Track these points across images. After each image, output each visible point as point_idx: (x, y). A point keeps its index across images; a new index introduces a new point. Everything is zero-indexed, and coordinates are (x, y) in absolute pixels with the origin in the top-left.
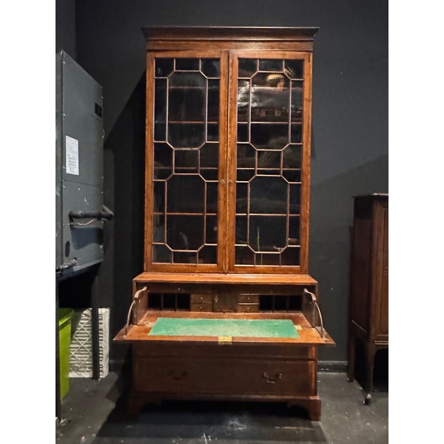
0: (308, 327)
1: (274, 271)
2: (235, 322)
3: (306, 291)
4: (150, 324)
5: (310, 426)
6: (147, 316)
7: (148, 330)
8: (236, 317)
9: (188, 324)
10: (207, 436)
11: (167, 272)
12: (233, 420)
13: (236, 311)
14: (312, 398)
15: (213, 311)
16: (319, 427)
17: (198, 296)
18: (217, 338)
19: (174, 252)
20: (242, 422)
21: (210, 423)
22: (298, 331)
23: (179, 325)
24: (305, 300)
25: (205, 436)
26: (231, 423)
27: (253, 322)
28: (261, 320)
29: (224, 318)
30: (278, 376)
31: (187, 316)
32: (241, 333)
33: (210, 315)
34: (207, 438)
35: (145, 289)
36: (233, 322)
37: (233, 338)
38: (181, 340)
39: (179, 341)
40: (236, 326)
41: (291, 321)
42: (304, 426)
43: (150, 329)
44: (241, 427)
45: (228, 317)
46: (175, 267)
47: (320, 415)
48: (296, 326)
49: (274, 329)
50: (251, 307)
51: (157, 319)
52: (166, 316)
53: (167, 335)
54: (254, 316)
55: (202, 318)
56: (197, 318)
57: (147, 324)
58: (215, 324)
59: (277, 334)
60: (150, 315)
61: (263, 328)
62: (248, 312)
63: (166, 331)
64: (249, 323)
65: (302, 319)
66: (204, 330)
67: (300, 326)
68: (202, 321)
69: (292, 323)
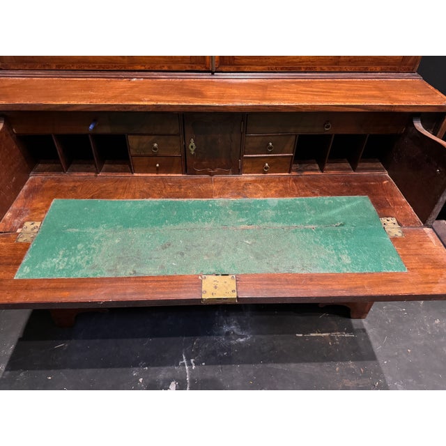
4: (28, 229)
5: (350, 330)
6: (27, 195)
10: (188, 359)
12: (229, 324)
15: (185, 172)
16: (364, 330)
18: (198, 281)
20: (243, 328)
21: (193, 333)
22: (394, 239)
23: (101, 230)
25: (185, 361)
26: (226, 329)
32: (257, 257)
34: (190, 365)
36: (234, 207)
37: (239, 279)
38: (100, 296)
40: (243, 225)
41: (367, 201)
42: (341, 330)
43: (26, 247)
44: (242, 337)
47: (367, 313)
48: (384, 220)
49: (335, 235)
50: (273, 161)
51: (48, 206)
52: (73, 193)
53: (64, 276)
54: (281, 186)
55: (160, 195)
56: (148, 196)
57: (21, 227)
58: (190, 219)
59: (346, 259)
60: (34, 191)
61: (307, 230)
62: (265, 173)
63: (64, 256)
64: (271, 213)
65: (392, 194)
66: (164, 247)
67: (395, 221)
68: (159, 207)
69: (373, 208)
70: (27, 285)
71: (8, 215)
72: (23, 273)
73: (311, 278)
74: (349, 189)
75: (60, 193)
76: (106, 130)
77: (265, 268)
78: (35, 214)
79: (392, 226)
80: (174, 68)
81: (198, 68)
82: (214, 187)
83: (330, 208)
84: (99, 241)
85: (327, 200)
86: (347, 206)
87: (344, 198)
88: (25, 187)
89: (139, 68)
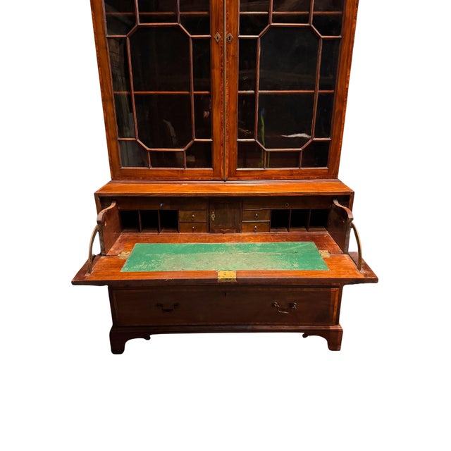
0: (338, 253)
1: (291, 176)
2: (240, 247)
3: (336, 203)
4: (124, 255)
6: (121, 242)
7: (120, 264)
8: (239, 239)
9: (176, 252)
11: (144, 179)
13: (239, 231)
14: (332, 328)
15: (209, 231)
17: (189, 212)
18: (216, 273)
19: (151, 152)
22: (324, 259)
23: (164, 255)
24: (333, 215)
27: (262, 246)
28: (273, 244)
29: (224, 241)
30: (291, 305)
31: (175, 240)
32: (248, 264)
33: (206, 237)
35: (113, 205)
36: (236, 246)
37: (238, 272)
38: (166, 277)
39: (163, 281)
40: (241, 253)
41: (313, 244)
43: (125, 261)
45: (229, 241)
46: (154, 173)
48: (320, 252)
49: (292, 257)
50: (259, 225)
51: (133, 246)
52: (146, 240)
53: (147, 271)
54: (264, 238)
55: (194, 242)
56: (188, 242)
57: (120, 253)
58: (212, 251)
59: (296, 265)
60: (124, 240)
61: (276, 255)
62: (255, 232)
63: (145, 264)
64: (257, 248)
65: (328, 241)
66: (198, 261)
67: (327, 251)
68: (194, 246)
69: (316, 246)
70: (128, 274)
71: (112, 249)
72: (124, 269)
73: (276, 272)
74: (303, 239)
75: (139, 241)
76: (168, 208)
77: (252, 268)
78: (126, 249)
79: (325, 254)
80: (205, 178)
81: (217, 179)
82: (225, 238)
83: (291, 246)
84: (163, 259)
85: (289, 243)
86: (301, 246)
87: (299, 243)
88: (119, 239)
89: (186, 179)
